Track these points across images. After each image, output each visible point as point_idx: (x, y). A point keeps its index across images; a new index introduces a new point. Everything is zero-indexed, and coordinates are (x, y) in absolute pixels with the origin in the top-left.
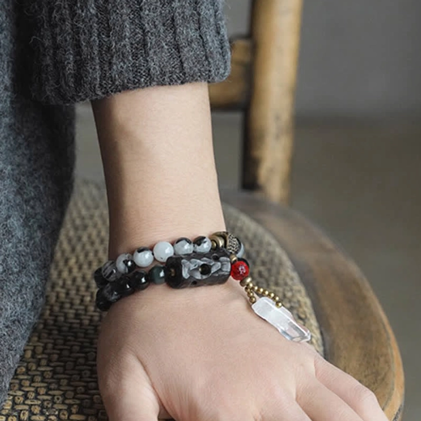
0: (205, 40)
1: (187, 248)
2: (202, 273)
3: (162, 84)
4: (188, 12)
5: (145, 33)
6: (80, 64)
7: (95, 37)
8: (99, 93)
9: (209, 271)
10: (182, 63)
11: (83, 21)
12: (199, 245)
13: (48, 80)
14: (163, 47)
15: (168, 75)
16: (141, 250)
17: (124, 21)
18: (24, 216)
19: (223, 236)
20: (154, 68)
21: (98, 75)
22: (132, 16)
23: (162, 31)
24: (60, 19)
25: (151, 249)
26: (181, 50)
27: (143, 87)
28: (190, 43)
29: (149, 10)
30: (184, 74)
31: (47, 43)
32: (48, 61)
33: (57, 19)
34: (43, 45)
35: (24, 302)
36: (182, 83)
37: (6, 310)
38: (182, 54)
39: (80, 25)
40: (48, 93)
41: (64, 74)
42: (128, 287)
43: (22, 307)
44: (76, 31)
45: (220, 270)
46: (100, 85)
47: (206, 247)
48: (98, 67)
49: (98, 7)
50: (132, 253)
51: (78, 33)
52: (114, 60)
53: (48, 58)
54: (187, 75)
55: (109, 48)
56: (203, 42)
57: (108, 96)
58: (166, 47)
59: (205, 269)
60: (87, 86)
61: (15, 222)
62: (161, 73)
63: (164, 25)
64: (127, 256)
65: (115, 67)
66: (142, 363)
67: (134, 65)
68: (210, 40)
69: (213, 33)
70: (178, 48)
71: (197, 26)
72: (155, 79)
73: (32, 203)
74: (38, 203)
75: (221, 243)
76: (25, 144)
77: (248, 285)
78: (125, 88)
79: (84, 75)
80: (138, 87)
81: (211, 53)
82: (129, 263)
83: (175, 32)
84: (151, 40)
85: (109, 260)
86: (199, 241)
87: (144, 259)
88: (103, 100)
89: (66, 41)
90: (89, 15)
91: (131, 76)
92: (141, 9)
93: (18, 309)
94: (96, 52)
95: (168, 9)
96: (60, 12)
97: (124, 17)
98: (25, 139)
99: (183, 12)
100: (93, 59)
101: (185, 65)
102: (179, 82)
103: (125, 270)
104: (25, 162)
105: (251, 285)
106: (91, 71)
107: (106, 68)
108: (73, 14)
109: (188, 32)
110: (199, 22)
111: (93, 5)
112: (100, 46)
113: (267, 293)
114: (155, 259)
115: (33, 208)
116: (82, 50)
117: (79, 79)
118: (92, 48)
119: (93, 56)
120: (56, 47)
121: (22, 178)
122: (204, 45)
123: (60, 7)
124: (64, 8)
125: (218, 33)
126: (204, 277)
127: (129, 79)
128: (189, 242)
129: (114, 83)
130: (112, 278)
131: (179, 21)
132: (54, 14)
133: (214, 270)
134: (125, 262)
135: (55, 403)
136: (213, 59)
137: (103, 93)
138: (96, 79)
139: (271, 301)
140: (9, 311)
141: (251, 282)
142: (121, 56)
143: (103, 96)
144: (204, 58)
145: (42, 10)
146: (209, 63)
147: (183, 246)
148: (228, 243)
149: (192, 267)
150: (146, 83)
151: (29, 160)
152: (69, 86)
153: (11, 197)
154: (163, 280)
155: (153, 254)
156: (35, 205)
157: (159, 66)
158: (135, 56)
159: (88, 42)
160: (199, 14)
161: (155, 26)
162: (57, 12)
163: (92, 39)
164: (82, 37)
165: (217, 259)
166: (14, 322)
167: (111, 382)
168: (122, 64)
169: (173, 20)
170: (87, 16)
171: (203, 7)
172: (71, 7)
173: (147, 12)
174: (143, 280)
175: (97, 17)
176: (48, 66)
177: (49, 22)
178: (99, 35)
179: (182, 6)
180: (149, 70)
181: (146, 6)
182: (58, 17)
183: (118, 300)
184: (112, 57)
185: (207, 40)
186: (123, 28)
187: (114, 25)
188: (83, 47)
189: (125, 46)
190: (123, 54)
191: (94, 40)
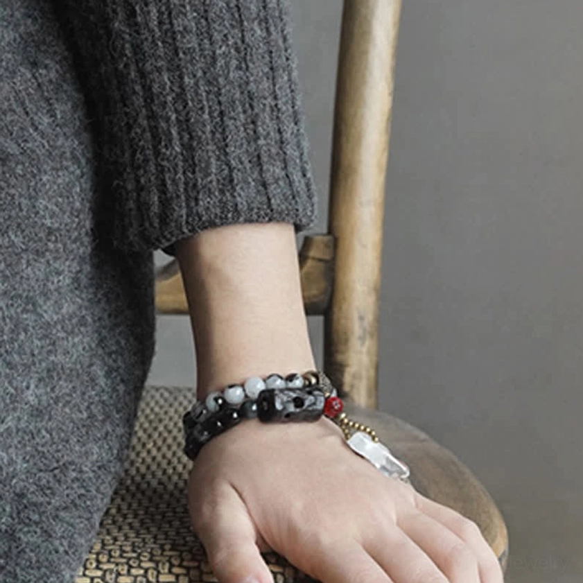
0: (291, 179)
1: (279, 383)
2: (296, 406)
3: (249, 221)
4: (274, 151)
5: (231, 170)
6: (165, 203)
7: (180, 175)
8: (185, 230)
9: (302, 404)
10: (269, 199)
11: (167, 159)
12: (291, 381)
13: (131, 224)
14: (249, 183)
15: (256, 210)
16: (231, 386)
17: (209, 158)
18: (106, 368)
19: (316, 376)
20: (242, 203)
21: (184, 212)
22: (217, 153)
23: (248, 168)
24: (143, 161)
25: (242, 385)
26: (268, 186)
27: (230, 223)
28: (277, 181)
29: (235, 147)
30: (272, 210)
31: (130, 187)
32: (131, 205)
33: (140, 161)
34: (126, 189)
35: (110, 448)
36: (270, 220)
37: (93, 454)
38: (269, 191)
39: (165, 163)
40: (131, 238)
41: (148, 215)
42: (219, 424)
43: (107, 454)
44: (161, 170)
45: (314, 404)
46: (187, 222)
47: (298, 383)
48: (184, 204)
49: (182, 145)
50: (223, 391)
51: (162, 171)
52: (201, 196)
53: (131, 202)
54: (274, 211)
55: (195, 185)
56: (290, 181)
57: (195, 234)
58: (253, 183)
59: (298, 402)
60: (173, 224)
61: (98, 371)
62: (248, 208)
63: (250, 162)
64: (217, 393)
65: (201, 203)
66: (236, 490)
67: (220, 201)
68: (296, 179)
69: (300, 174)
70: (265, 185)
71: (283, 166)
72: (243, 214)
73: (113, 356)
74: (120, 358)
75: (314, 381)
76: (105, 299)
77: (342, 420)
78: (212, 225)
79: (169, 214)
80: (226, 223)
81: (298, 192)
82: (220, 401)
83: (261, 169)
84: (237, 176)
85: (198, 400)
86: (291, 378)
87: (235, 395)
88: (189, 238)
89: (150, 181)
90: (174, 153)
91: (218, 211)
92: (227, 146)
93: (104, 455)
94: (182, 190)
95: (253, 146)
96: (143, 153)
97: (210, 154)
98: (105, 295)
99: (269, 150)
100: (178, 196)
101: (273, 201)
102: (267, 219)
103: (215, 408)
104: (105, 316)
105: (346, 421)
106: (176, 208)
107: (193, 204)
108: (157, 153)
109: (274, 170)
110: (285, 161)
111: (178, 143)
112: (186, 184)
113: (362, 428)
114: (246, 396)
115: (115, 361)
116: (167, 189)
117: (164, 219)
118: (177, 186)
119: (179, 193)
120: (140, 189)
121: (104, 331)
122: (291, 184)
123: (143, 149)
124: (148, 148)
125: (304, 175)
126: (298, 410)
127: (216, 214)
128: (281, 377)
129: (200, 219)
130: (202, 419)
131: (265, 159)
132: (138, 155)
133: (307, 403)
134: (216, 400)
135: (141, 561)
136: (300, 198)
137: (190, 231)
138: (182, 216)
139: (367, 436)
140: (95, 456)
141: (346, 417)
142: (207, 192)
143: (190, 234)
144: (291, 197)
145: (123, 155)
146: (296, 202)
147: (275, 381)
148: (321, 382)
149: (285, 399)
150: (233, 219)
151: (110, 315)
152: (155, 228)
153: (93, 345)
154: (256, 414)
155: (244, 390)
156: (117, 359)
157: (247, 201)
158: (222, 192)
159: (173, 181)
160: (285, 153)
161: (242, 163)
162: (140, 153)
163: (177, 177)
164: (167, 176)
165: (310, 393)
166: (99, 468)
167: (206, 509)
168: (209, 199)
169: (259, 157)
170: (171, 154)
171: (288, 147)
172: (155, 147)
173: (233, 149)
174: (235, 415)
175: (182, 154)
176: (130, 210)
177: (132, 165)
178: (184, 173)
179: (268, 144)
180: (236, 205)
181: (231, 143)
182: (142, 158)
183: (208, 440)
184: (198, 193)
185: (293, 179)
186: (208, 164)
187: (200, 161)
188: (168, 186)
189: (211, 182)
190: (210, 190)
191: (180, 178)
